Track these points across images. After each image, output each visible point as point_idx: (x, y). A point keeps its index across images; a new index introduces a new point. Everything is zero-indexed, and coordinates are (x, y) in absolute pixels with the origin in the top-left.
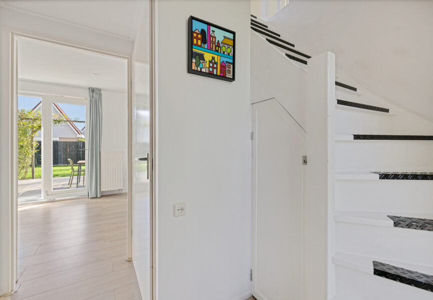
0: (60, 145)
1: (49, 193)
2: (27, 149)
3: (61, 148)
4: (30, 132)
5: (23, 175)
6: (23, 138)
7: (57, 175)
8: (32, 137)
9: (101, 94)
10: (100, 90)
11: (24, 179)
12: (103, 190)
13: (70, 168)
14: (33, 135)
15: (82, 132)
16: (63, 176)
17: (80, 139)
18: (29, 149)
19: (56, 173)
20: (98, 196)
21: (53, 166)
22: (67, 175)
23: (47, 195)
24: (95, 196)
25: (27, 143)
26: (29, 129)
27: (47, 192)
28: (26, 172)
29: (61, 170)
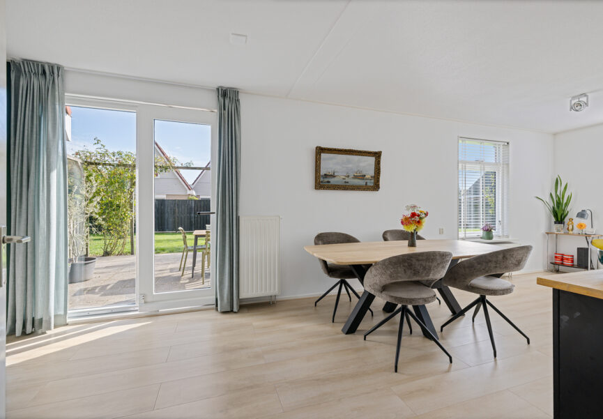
0: (166, 203)
1: (149, 299)
2: (125, 210)
3: (168, 210)
4: (129, 184)
5: (120, 248)
6: (119, 194)
7: (163, 250)
8: (132, 193)
9: (238, 100)
10: (236, 92)
11: (121, 254)
12: (243, 296)
13: (181, 237)
14: (133, 190)
15: (192, 187)
16: (170, 252)
17: (190, 197)
18: (127, 210)
19: (162, 246)
20: (235, 309)
21: (156, 234)
22: (178, 250)
23: (145, 302)
24: (229, 310)
25: (125, 201)
26: (128, 180)
27: (144, 296)
28: (124, 244)
29: (168, 240)
